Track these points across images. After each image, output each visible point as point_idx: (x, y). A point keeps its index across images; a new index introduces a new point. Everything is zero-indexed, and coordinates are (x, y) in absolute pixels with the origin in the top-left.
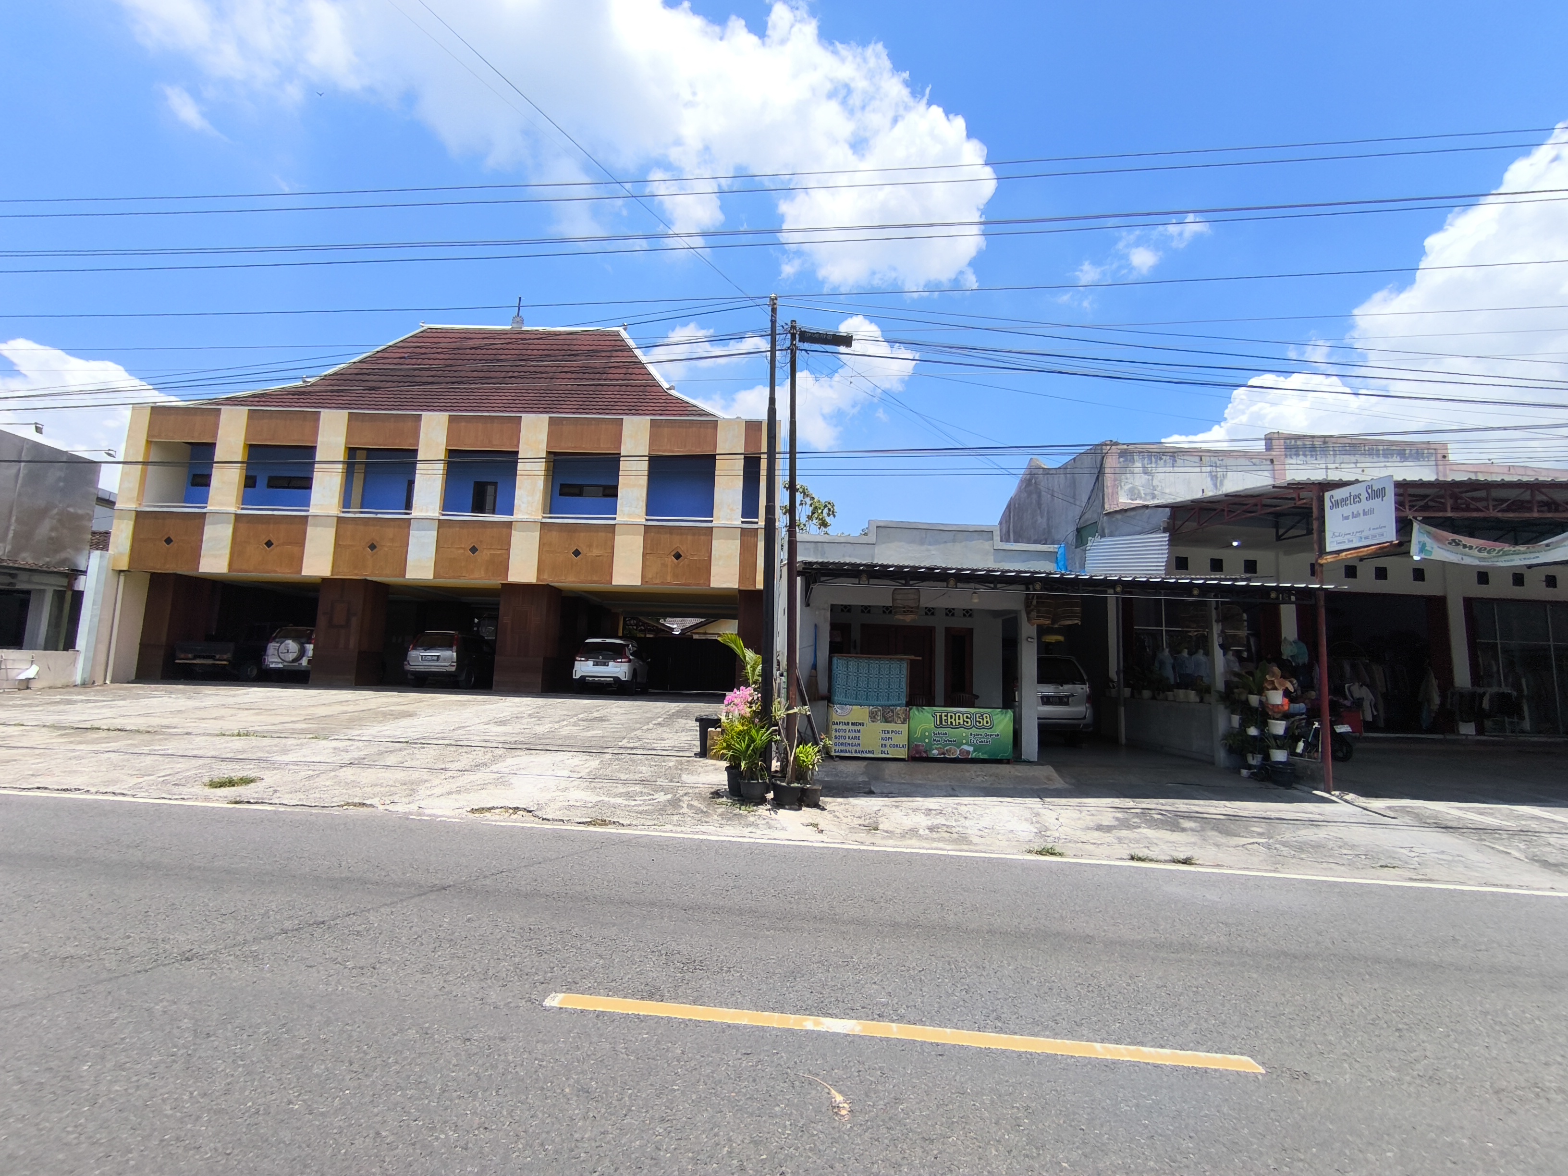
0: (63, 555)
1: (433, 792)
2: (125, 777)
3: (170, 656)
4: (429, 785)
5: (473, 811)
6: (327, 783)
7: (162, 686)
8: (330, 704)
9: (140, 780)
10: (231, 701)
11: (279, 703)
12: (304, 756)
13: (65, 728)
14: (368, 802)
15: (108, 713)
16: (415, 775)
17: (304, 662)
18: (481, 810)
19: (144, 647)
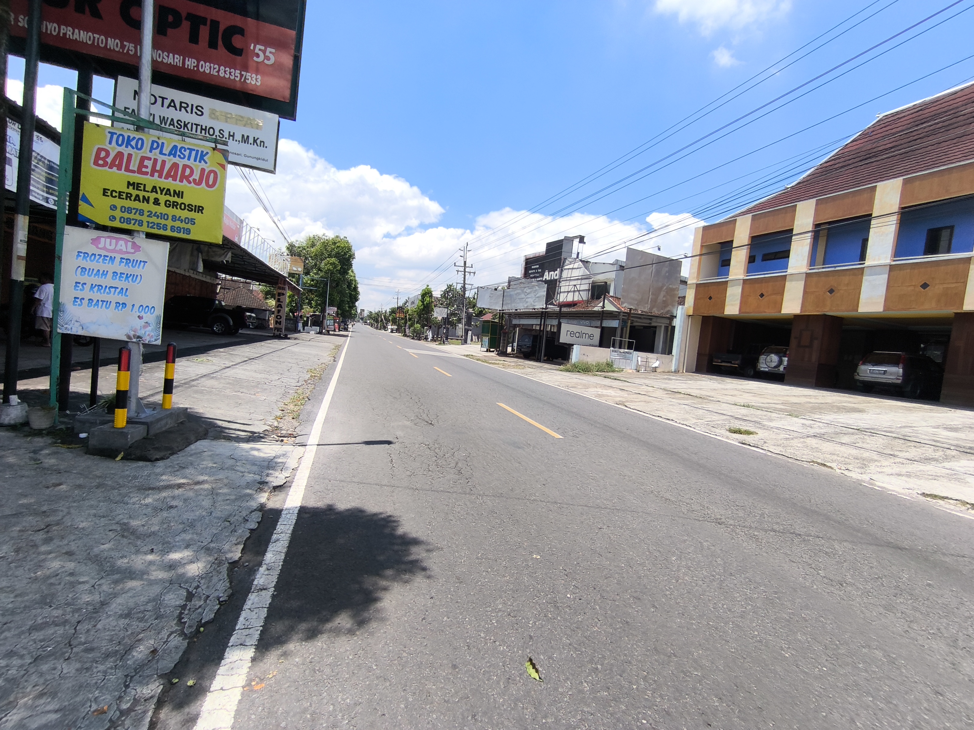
0: (668, 309)
1: (883, 470)
2: (691, 418)
3: (710, 361)
4: (879, 464)
5: (924, 494)
6: (799, 445)
7: (707, 376)
8: (798, 396)
9: (697, 421)
10: (740, 387)
11: (766, 391)
12: (783, 425)
13: (668, 391)
14: (828, 464)
15: (684, 386)
16: (866, 455)
17: (781, 368)
18: (934, 497)
19: (699, 354)
